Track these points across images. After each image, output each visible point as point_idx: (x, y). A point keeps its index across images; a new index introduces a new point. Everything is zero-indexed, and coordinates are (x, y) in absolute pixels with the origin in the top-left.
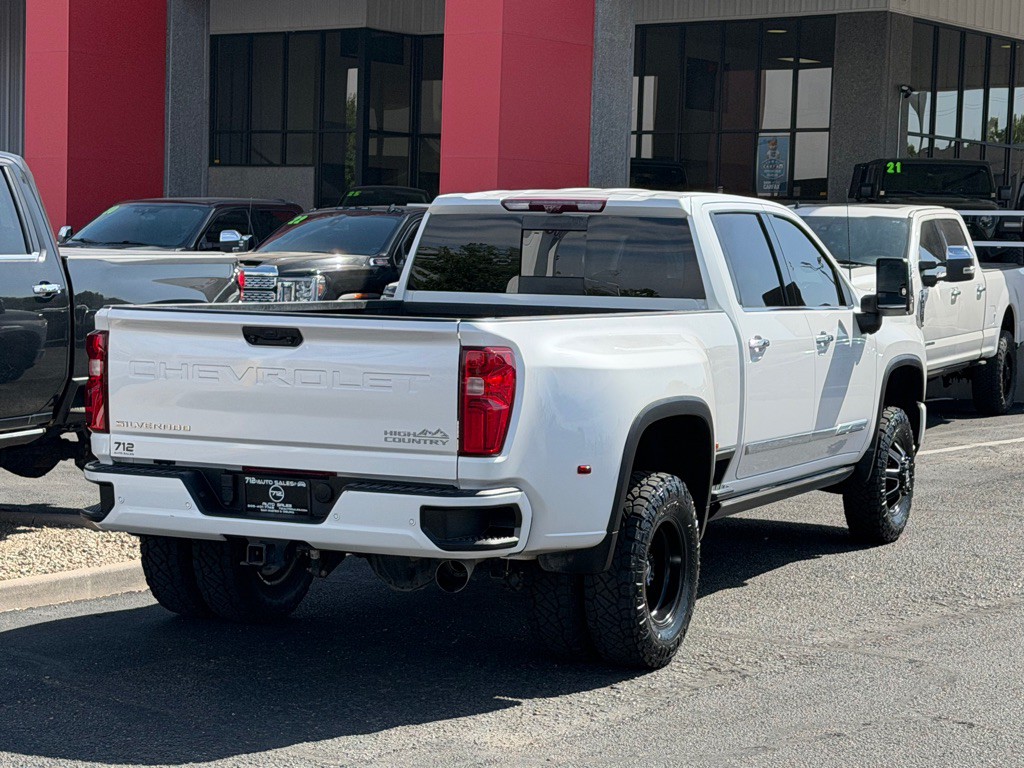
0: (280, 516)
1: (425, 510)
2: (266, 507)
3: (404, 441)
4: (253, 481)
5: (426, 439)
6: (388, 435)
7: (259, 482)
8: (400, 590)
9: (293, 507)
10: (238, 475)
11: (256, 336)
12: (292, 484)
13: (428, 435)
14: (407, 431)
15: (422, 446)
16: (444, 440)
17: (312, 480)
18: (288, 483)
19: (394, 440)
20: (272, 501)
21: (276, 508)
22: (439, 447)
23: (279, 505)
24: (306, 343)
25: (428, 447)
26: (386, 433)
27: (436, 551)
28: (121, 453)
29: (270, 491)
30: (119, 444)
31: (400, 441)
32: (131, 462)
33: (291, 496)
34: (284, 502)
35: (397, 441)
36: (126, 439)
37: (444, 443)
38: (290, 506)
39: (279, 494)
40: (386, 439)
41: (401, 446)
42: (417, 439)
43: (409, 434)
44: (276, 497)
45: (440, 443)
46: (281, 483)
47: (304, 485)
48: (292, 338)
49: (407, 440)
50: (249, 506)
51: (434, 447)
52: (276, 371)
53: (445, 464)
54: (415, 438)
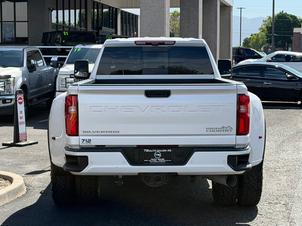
0: (159, 164)
1: (229, 157)
2: (154, 160)
3: (214, 131)
4: (147, 151)
5: (224, 130)
6: (208, 129)
7: (150, 151)
8: (154, 186)
9: (165, 160)
10: (141, 148)
11: (149, 94)
12: (165, 151)
13: (224, 128)
14: (216, 127)
15: (222, 133)
16: (231, 130)
17: (174, 149)
18: (163, 151)
19: (210, 131)
20: (155, 158)
21: (157, 160)
22: (229, 133)
23: (158, 159)
24: (172, 96)
25: (224, 133)
26: (207, 129)
27: (234, 172)
28: (85, 144)
29: (155, 154)
30: (84, 140)
32: (85, 147)
33: (164, 155)
34: (161, 158)
35: (212, 131)
36: (87, 138)
37: (231, 131)
38: (164, 159)
39: (159, 155)
40: (207, 131)
41: (213, 133)
42: (220, 130)
43: (217, 128)
44: (157, 156)
45: (229, 131)
46: (160, 151)
47: (171, 151)
48: (166, 94)
49: (216, 131)
50: (145, 161)
51: (227, 133)
52: (160, 107)
53: (231, 139)
54: (219, 130)
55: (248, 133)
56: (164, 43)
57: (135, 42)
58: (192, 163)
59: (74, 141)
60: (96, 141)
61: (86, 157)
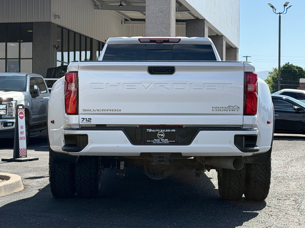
1: (236, 137)
2: (158, 141)
3: (220, 110)
4: (150, 130)
6: (214, 108)
7: (153, 131)
8: (157, 179)
9: (168, 140)
10: (143, 127)
11: (153, 71)
12: (169, 131)
13: (231, 107)
14: (222, 106)
15: (228, 112)
16: (238, 109)
17: (178, 129)
18: (167, 131)
19: (216, 110)
20: (159, 139)
21: (161, 141)
22: (236, 112)
23: (162, 140)
24: (176, 73)
25: (231, 112)
26: (213, 108)
27: (241, 153)
28: (85, 123)
29: (158, 134)
30: (84, 119)
31: (219, 110)
32: (85, 126)
33: (167, 135)
34: (164, 138)
35: (218, 111)
36: (87, 117)
37: (238, 111)
38: (167, 140)
39: (162, 135)
40: (213, 110)
41: (220, 112)
42: (226, 109)
43: (223, 108)
44: (160, 137)
45: (236, 111)
46: (163, 131)
47: (174, 131)
48: (170, 71)
49: (222, 110)
50: (147, 141)
51: (233, 112)
52: (163, 85)
53: (238, 119)
54: (225, 109)
55: (256, 113)
56: (169, 41)
57: (139, 39)
58: (196, 143)
59: (74, 120)
60: (96, 120)
61: (86, 136)
